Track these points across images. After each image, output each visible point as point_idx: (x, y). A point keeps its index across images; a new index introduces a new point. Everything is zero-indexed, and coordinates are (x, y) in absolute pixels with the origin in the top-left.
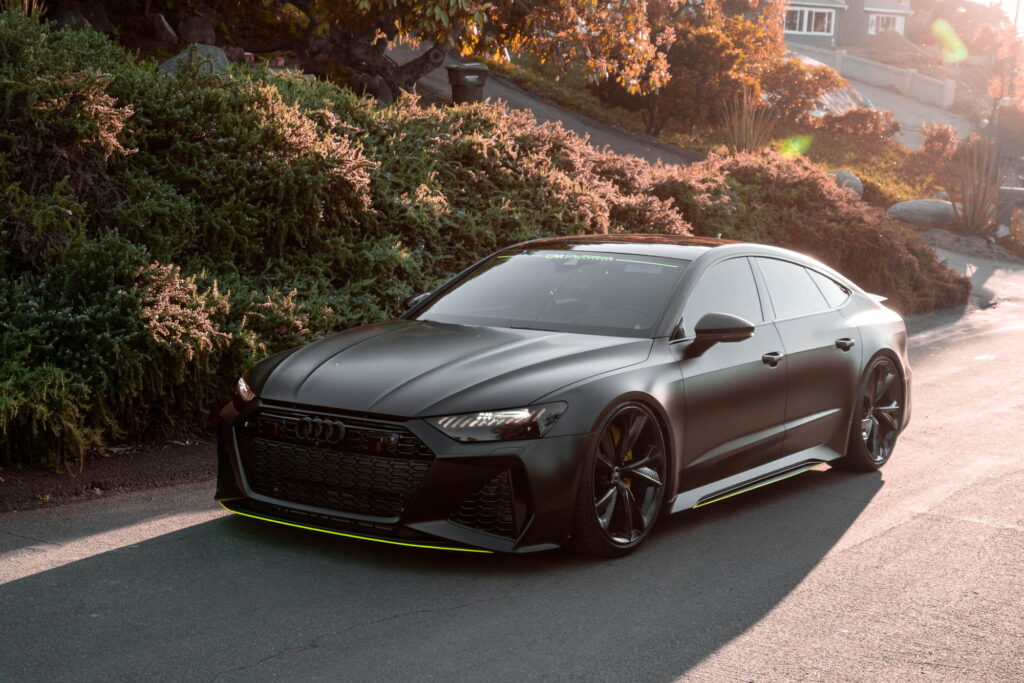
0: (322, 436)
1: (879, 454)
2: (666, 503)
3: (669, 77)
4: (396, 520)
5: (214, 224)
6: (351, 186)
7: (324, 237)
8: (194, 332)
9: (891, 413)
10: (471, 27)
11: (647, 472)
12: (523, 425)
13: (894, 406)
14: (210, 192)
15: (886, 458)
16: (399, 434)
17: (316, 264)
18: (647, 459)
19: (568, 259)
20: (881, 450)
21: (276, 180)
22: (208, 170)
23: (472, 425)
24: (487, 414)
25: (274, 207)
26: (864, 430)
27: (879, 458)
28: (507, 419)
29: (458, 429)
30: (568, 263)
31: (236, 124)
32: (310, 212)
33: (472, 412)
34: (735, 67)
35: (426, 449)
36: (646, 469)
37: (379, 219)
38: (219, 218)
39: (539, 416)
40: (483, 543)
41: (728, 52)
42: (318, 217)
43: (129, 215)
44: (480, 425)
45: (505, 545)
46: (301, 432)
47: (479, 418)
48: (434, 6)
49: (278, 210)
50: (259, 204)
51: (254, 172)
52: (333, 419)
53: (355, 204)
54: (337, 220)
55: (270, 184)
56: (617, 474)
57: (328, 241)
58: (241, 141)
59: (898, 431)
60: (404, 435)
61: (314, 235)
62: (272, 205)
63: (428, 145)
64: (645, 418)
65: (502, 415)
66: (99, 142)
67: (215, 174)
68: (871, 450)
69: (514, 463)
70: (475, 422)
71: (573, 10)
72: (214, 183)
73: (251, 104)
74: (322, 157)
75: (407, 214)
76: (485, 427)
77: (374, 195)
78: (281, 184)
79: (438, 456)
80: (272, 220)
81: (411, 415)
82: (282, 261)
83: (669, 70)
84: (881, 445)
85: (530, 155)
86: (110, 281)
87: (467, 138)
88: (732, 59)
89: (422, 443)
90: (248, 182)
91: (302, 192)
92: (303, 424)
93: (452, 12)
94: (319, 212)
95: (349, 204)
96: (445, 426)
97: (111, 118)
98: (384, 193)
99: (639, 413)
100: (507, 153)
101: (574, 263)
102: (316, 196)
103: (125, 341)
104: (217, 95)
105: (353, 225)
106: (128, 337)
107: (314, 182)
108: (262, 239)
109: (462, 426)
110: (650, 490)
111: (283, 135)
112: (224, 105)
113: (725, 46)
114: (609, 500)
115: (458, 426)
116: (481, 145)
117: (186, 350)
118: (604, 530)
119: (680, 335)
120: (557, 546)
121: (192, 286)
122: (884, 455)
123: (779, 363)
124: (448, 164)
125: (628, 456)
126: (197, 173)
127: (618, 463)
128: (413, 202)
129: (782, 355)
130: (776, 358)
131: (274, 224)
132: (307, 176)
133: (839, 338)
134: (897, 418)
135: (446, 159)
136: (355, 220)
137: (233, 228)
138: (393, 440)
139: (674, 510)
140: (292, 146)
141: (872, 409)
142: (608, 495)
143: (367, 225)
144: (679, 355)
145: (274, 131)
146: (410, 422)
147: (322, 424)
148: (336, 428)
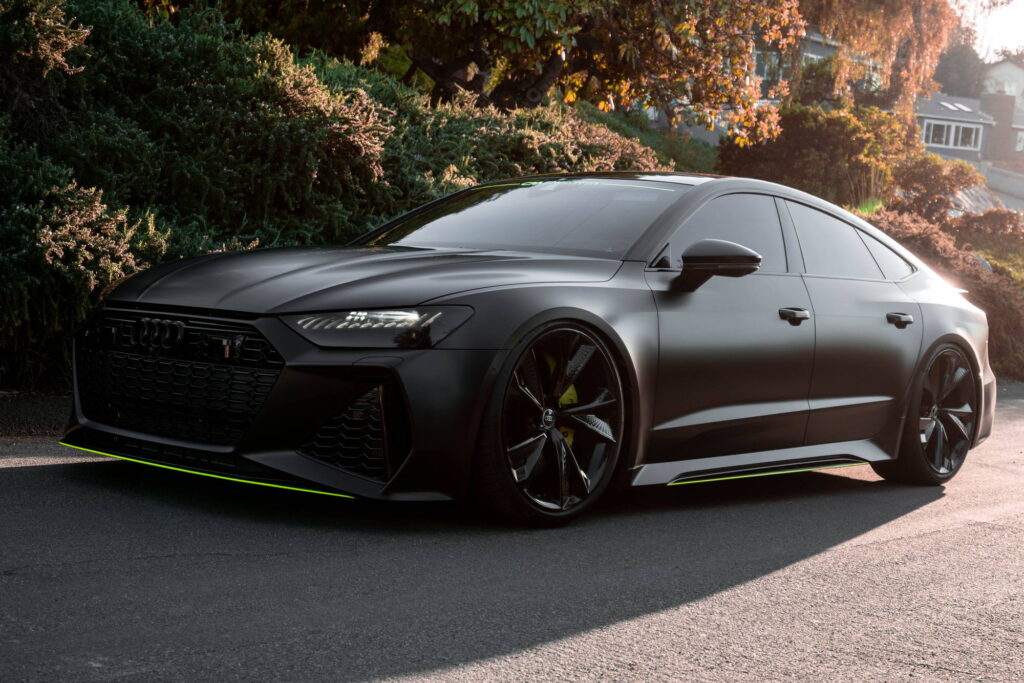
0: (157, 340)
1: (943, 465)
2: (624, 469)
3: (779, 130)
4: (230, 450)
5: (185, 171)
6: (358, 149)
7: (320, 202)
8: (104, 262)
9: (964, 418)
10: (559, 52)
11: (604, 428)
12: (408, 331)
13: (967, 409)
14: (189, 140)
15: (953, 471)
16: (245, 335)
17: (306, 229)
18: (597, 403)
20: (947, 461)
21: (266, 133)
22: (189, 117)
23: (339, 327)
24: (360, 313)
25: (263, 163)
26: (923, 432)
27: (943, 470)
28: (388, 321)
29: (321, 330)
31: (231, 73)
32: (304, 172)
33: (341, 312)
34: (866, 151)
35: (277, 356)
36: (592, 417)
37: (395, 196)
38: (193, 167)
39: (431, 320)
40: (339, 485)
41: (859, 135)
42: (311, 176)
43: (72, 144)
44: (351, 326)
45: (373, 488)
46: (136, 337)
47: (349, 318)
48: (520, 26)
49: (267, 166)
50: (242, 157)
51: (243, 123)
52: (173, 319)
53: (362, 171)
54: (340, 186)
55: (259, 137)
56: (549, 418)
57: (323, 207)
58: (232, 90)
59: (972, 442)
60: (251, 336)
61: (308, 197)
62: (259, 159)
63: (472, 134)
64: (593, 348)
65: (382, 315)
66: (36, 54)
67: (197, 122)
68: (933, 459)
69: (388, 377)
70: (345, 324)
71: (667, 38)
72: (195, 132)
73: (253, 56)
74: (325, 115)
75: (428, 192)
76: (357, 330)
77: (389, 162)
78: (271, 137)
79: (288, 364)
80: (257, 177)
81: (263, 311)
82: (265, 223)
83: (779, 123)
84: (946, 454)
85: (591, 158)
86: (14, 198)
87: (520, 131)
88: (862, 142)
89: (274, 349)
90: (234, 134)
91: (296, 151)
92: (139, 326)
93: (539, 35)
94: (312, 171)
95: (355, 171)
96: (305, 327)
97: (59, 33)
98: (405, 170)
99: (583, 341)
100: (567, 156)
102: (311, 153)
103: (12, 260)
104: (216, 45)
105: (359, 195)
106: (15, 256)
107: (310, 138)
108: (241, 195)
109: (327, 327)
110: (601, 447)
111: (284, 89)
112: (221, 54)
113: (856, 130)
114: (531, 448)
115: (322, 328)
116: (531, 138)
117: (87, 279)
118: (521, 485)
119: (663, 264)
120: (447, 498)
121: (122, 217)
122: (950, 468)
123: (803, 322)
124: (491, 155)
125: (569, 395)
126: (174, 118)
127: (551, 402)
128: (438, 181)
129: (807, 313)
130: (799, 314)
131: (259, 181)
132: (302, 131)
133: (892, 311)
134: (969, 425)
135: (490, 150)
136: (362, 191)
137: (207, 179)
138: (238, 343)
139: (638, 481)
140: (295, 103)
141: (935, 408)
142: (532, 439)
143: (378, 199)
144: (656, 284)
145: (274, 84)
146: (260, 320)
147: (159, 324)
148: (174, 329)
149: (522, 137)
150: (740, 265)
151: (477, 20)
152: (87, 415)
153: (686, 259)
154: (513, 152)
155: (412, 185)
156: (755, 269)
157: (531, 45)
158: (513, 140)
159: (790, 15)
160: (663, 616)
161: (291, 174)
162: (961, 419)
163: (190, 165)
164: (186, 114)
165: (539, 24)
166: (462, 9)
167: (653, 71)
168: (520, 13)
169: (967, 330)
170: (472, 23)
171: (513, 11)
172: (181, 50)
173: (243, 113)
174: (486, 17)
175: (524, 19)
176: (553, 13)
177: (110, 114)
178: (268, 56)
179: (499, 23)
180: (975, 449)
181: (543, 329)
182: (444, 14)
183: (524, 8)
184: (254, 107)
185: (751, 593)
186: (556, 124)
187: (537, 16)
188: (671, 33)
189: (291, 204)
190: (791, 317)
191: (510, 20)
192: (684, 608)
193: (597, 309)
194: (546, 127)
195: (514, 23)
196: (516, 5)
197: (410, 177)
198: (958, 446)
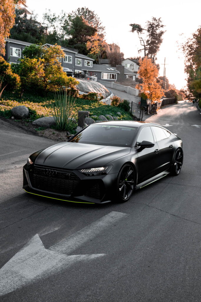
0: (51, 174)
4: (70, 195)
12: (102, 171)
19: (108, 127)
24: (93, 169)
28: (98, 170)
29: (86, 172)
30: (108, 128)
33: (90, 168)
35: (78, 178)
39: (106, 169)
40: (92, 201)
45: (98, 202)
46: (45, 173)
52: (54, 170)
56: (124, 182)
60: (73, 174)
69: (100, 181)
70: (90, 171)
76: (93, 172)
79: (81, 179)
81: (74, 169)
89: (77, 176)
92: (46, 171)
96: (83, 172)
101: (109, 128)
119: (137, 146)
120: (110, 201)
129: (158, 150)
142: (122, 187)
144: (137, 151)
147: (51, 171)
150: (151, 145)
152: (33, 187)
156: (154, 146)
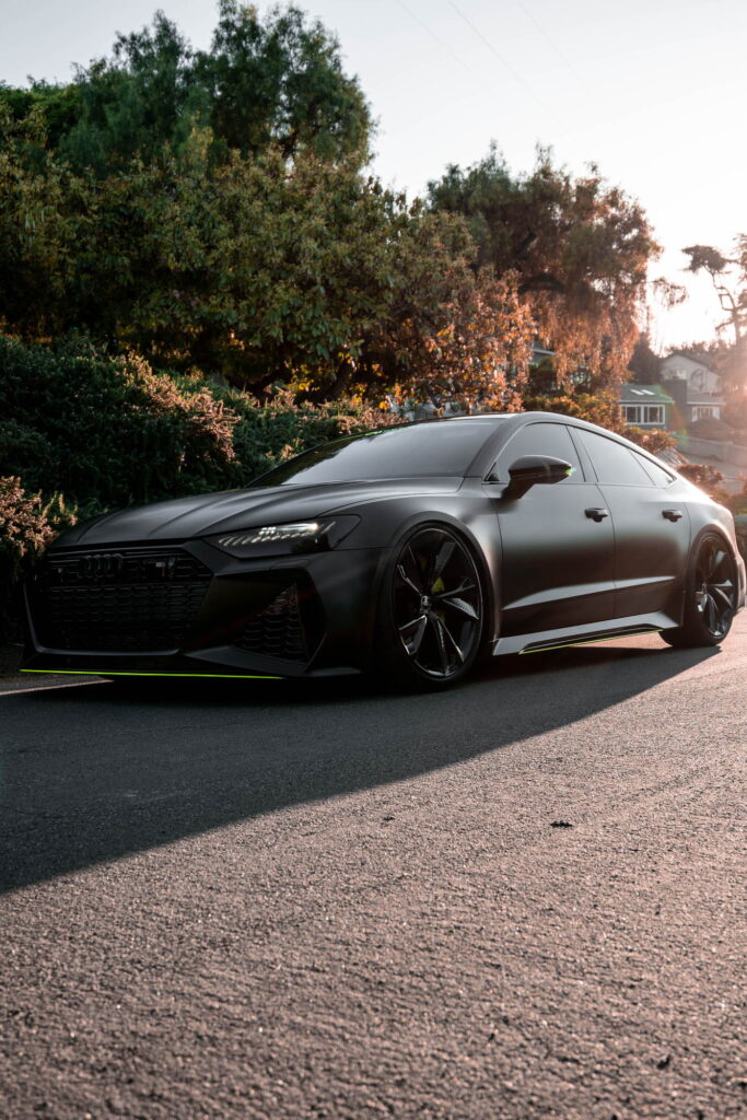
0: (100, 571)
1: (716, 629)
2: (486, 642)
4: (175, 652)
5: (78, 464)
6: (213, 437)
7: (188, 481)
8: (29, 534)
9: (727, 591)
10: (349, 361)
11: (468, 609)
12: (311, 538)
13: (728, 584)
14: (78, 439)
15: (724, 634)
16: (177, 556)
18: (460, 589)
20: (719, 625)
21: (140, 429)
22: (76, 422)
23: (254, 541)
24: (270, 529)
25: (139, 453)
26: (699, 603)
27: (717, 633)
28: (293, 532)
29: (239, 545)
31: (105, 385)
32: (173, 457)
33: (254, 528)
35: (207, 570)
36: (459, 601)
37: (245, 473)
38: (85, 460)
39: (329, 528)
42: (179, 460)
44: (263, 540)
45: (297, 669)
46: (81, 572)
47: (262, 533)
48: (316, 343)
49: (143, 455)
50: (122, 449)
51: (120, 423)
52: (113, 553)
53: (218, 453)
54: (202, 468)
55: (134, 433)
56: (426, 603)
57: (191, 484)
58: (107, 398)
59: (734, 611)
60: (181, 556)
61: (178, 477)
62: (136, 450)
63: (296, 422)
64: (454, 545)
65: (285, 528)
67: (83, 425)
68: (709, 625)
69: (300, 576)
70: (259, 538)
71: (433, 342)
72: (82, 433)
73: (121, 370)
74: (184, 411)
75: (272, 465)
76: (268, 542)
77: (238, 447)
78: (144, 432)
79: (216, 574)
80: (137, 464)
81: (189, 536)
82: (146, 500)
84: (718, 620)
87: (333, 418)
89: (201, 563)
90: (114, 432)
91: (165, 441)
92: (83, 563)
93: (331, 349)
94: (180, 456)
95: (213, 454)
96: (225, 544)
98: (251, 453)
99: (446, 539)
102: (177, 443)
104: (90, 364)
105: (218, 473)
107: (175, 430)
108: (125, 479)
109: (244, 542)
110: (468, 624)
111: (149, 394)
112: (95, 371)
114: (416, 627)
115: (240, 543)
116: (344, 422)
117: (18, 548)
118: (412, 658)
119: (492, 479)
120: (357, 671)
121: (37, 499)
122: (721, 630)
123: (604, 519)
124: (314, 438)
125: (438, 585)
126: (64, 423)
127: (427, 591)
128: (277, 460)
129: (606, 512)
130: (600, 513)
131: (138, 468)
132: (168, 425)
133: (666, 509)
134: (732, 596)
135: (312, 434)
136: (219, 468)
137: (97, 469)
138: (171, 564)
139: (496, 652)
140: (157, 404)
141: (704, 585)
142: (414, 621)
143: (233, 475)
144: (493, 493)
145: (140, 391)
146: (188, 543)
147: (101, 559)
148: (115, 561)
149: (336, 422)
150: (556, 472)
151: (282, 341)
152: (43, 644)
153: (512, 472)
154: (330, 434)
155: (257, 463)
156: (566, 476)
157: (327, 357)
158: (329, 424)
159: (524, 318)
160: (561, 731)
161: (164, 460)
162: (725, 592)
163: (81, 458)
164: (72, 419)
165: (331, 340)
166: (270, 333)
167: (421, 371)
168: (315, 333)
169: (722, 521)
170: (278, 344)
171: (309, 332)
172: (63, 370)
173: (119, 415)
174: (289, 338)
175: (318, 337)
176: (341, 331)
177: (13, 423)
178: (133, 369)
179: (299, 342)
180: (738, 616)
181: (416, 529)
182: (256, 338)
183: (317, 328)
184: (127, 409)
185: (618, 712)
186: (359, 412)
187: (329, 334)
188: (436, 339)
189: (165, 484)
190: (594, 515)
191: (308, 340)
192: (574, 725)
193: (453, 512)
194: (352, 414)
195: (311, 341)
196: (311, 327)
197: (255, 458)
198: (725, 614)
